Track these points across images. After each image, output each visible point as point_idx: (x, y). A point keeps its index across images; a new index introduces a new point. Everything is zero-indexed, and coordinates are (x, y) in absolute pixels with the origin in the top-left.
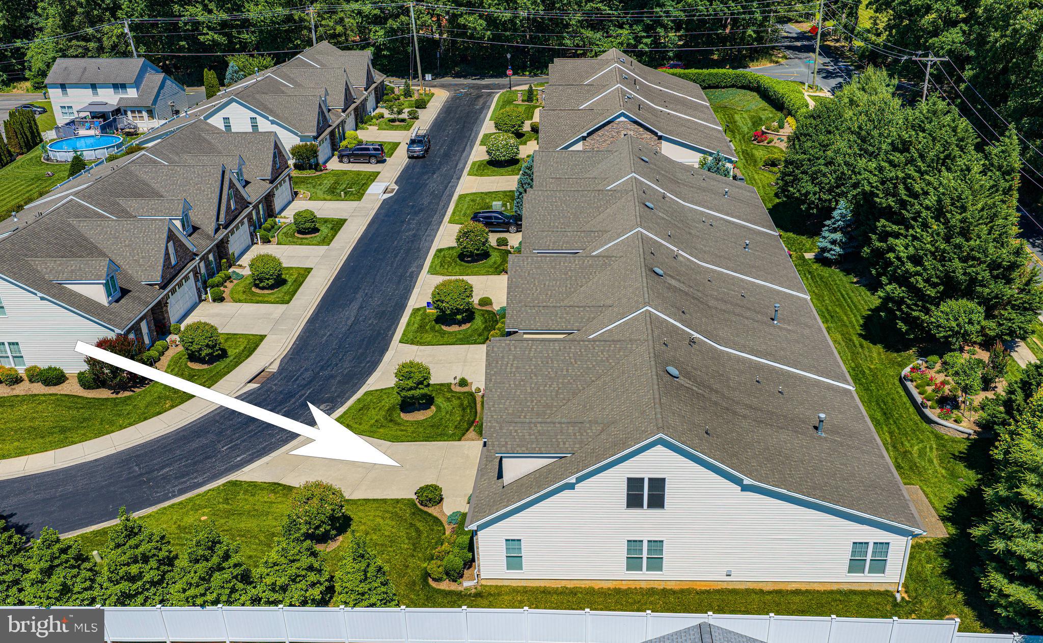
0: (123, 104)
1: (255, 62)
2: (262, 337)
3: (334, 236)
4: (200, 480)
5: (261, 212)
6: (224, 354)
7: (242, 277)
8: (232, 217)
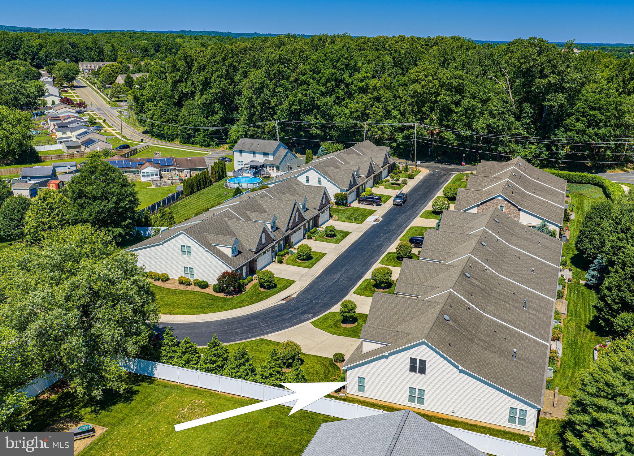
0: (266, 163)
1: (334, 146)
2: (294, 282)
3: (342, 240)
4: (250, 336)
5: (311, 224)
6: (275, 286)
7: (293, 253)
8: (295, 225)
